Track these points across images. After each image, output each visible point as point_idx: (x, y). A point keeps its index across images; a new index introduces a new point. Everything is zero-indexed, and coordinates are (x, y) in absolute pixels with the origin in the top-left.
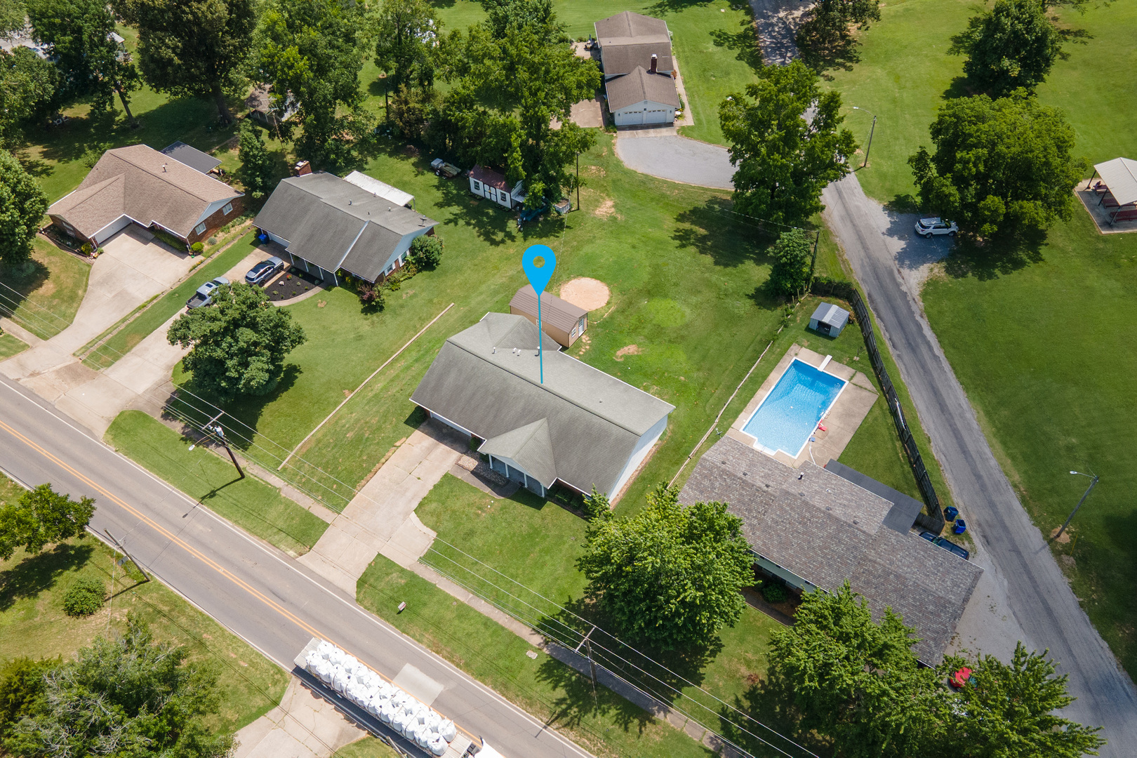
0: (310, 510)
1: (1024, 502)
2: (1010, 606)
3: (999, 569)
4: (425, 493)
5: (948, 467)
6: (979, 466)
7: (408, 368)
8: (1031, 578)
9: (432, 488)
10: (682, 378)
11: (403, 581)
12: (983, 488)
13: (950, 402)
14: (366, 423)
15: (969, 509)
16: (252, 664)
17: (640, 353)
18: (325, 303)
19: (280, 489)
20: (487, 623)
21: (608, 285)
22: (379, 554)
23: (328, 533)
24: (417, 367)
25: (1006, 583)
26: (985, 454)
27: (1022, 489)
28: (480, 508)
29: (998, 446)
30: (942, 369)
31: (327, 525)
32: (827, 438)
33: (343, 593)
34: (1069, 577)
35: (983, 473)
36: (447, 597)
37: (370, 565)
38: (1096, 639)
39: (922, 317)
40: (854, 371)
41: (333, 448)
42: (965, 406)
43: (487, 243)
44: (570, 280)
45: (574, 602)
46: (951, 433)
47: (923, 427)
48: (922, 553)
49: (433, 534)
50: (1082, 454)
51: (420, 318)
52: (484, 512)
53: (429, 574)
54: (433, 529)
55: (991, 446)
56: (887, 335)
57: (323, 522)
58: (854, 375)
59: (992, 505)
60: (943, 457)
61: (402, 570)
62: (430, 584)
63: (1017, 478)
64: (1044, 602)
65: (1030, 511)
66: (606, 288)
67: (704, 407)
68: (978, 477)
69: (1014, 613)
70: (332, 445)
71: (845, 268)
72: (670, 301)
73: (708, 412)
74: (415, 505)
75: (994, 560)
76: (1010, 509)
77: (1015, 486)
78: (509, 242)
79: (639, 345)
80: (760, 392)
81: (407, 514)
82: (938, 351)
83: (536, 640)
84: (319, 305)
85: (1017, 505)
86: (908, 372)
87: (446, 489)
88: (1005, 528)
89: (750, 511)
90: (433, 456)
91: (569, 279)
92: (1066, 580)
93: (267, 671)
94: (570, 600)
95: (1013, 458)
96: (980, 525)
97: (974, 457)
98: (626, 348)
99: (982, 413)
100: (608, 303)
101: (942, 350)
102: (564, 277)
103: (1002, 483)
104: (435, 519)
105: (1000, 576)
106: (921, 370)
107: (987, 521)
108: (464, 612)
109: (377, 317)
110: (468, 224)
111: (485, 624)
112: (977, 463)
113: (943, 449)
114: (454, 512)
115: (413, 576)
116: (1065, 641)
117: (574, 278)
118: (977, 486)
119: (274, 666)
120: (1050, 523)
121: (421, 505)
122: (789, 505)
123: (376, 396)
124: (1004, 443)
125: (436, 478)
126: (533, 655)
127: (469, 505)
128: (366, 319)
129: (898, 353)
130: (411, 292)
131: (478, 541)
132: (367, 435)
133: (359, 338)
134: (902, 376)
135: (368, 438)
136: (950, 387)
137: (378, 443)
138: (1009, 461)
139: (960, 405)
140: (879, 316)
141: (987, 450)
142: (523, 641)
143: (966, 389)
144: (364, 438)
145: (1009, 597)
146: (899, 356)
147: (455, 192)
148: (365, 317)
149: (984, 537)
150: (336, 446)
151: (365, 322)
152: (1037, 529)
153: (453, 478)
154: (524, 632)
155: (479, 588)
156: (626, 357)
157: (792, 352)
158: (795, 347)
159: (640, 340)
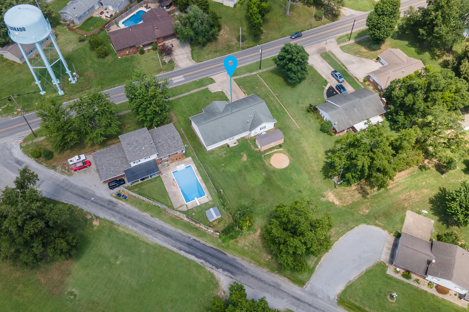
0: (239, 76)
1: (112, 223)
2: (92, 191)
3: (102, 197)
5: (139, 213)
6: (132, 221)
10: (223, 165)
12: (125, 216)
13: (160, 235)
15: (123, 206)
16: (205, 58)
17: (241, 160)
18: (319, 100)
19: (251, 73)
20: (182, 93)
21: (280, 170)
22: (216, 82)
23: (229, 77)
25: (98, 195)
26: (135, 227)
27: (116, 226)
29: (134, 235)
30: (175, 246)
32: (171, 184)
33: (212, 76)
34: (86, 212)
35: (129, 220)
36: (194, 89)
38: (68, 202)
39: (202, 263)
40: (189, 209)
42: (155, 239)
46: (149, 225)
47: (157, 219)
48: (116, 170)
49: (213, 92)
50: (112, 260)
54: (214, 93)
55: (136, 233)
56: (201, 242)
57: (233, 77)
58: (187, 208)
59: (118, 212)
60: (143, 214)
61: (208, 85)
63: (121, 229)
64: (86, 199)
65: (108, 221)
66: (279, 168)
67: (208, 165)
68: (129, 218)
69: (90, 190)
70: (257, 84)
71: (246, 259)
72: (261, 183)
73: (206, 164)
74: (224, 92)
75: (105, 198)
76: (114, 216)
77: (119, 225)
79: (245, 162)
80: (200, 178)
82: (182, 253)
85: (113, 219)
86: (181, 234)
87: (224, 99)
88: (110, 209)
91: (290, 160)
92: (85, 210)
95: (127, 235)
96: (116, 204)
97: (136, 223)
98: (246, 158)
99: (148, 242)
100: (271, 165)
101: (182, 255)
102: (292, 159)
103: (122, 223)
104: (217, 94)
105: (100, 196)
106: (179, 239)
107: (116, 207)
108: (188, 90)
109: (305, 110)
112: (134, 222)
113: (146, 217)
114: (216, 97)
115: (204, 86)
116: (74, 194)
117: (290, 162)
118: (127, 214)
119: (203, 61)
120: (101, 223)
124: (133, 237)
125: (229, 98)
129: (191, 239)
130: (312, 121)
131: (204, 99)
132: (255, 90)
133: (298, 103)
134: (181, 231)
136: (165, 242)
137: (250, 91)
138: (127, 232)
139: (157, 238)
140: (212, 248)
141: (135, 229)
142: (172, 97)
143: (161, 246)
145: (94, 192)
146: (190, 238)
149: (112, 202)
151: (304, 107)
152: (103, 217)
155: (192, 95)
156: (242, 156)
157: (209, 197)
158: (211, 199)
159: (247, 163)
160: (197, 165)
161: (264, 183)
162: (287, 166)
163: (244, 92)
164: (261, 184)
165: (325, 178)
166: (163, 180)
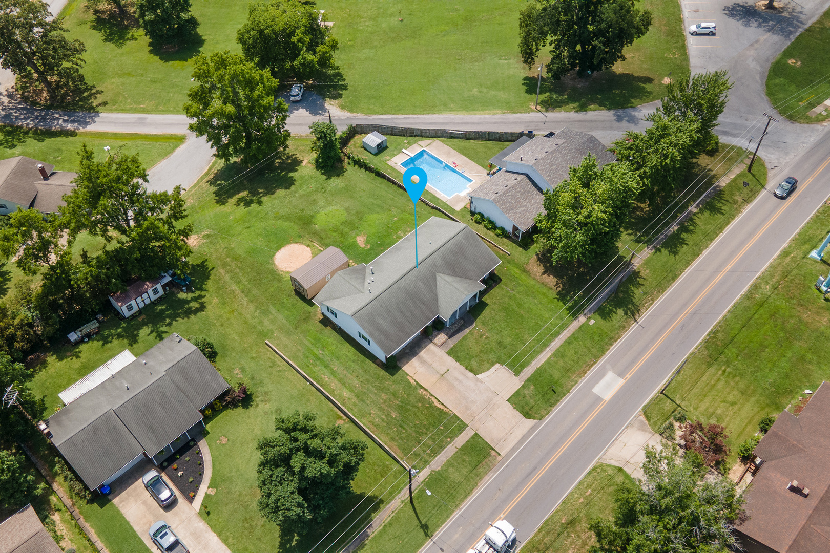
0: (459, 447)
1: (514, 113)
4: (462, 368)
7: (333, 373)
8: (561, 122)
9: (458, 363)
10: (395, 219)
11: (532, 387)
14: (385, 402)
16: (589, 486)
17: (366, 236)
18: (222, 438)
19: (432, 471)
20: (568, 342)
21: (289, 243)
22: (508, 400)
23: (482, 434)
24: (335, 366)
27: (506, 112)
28: (481, 336)
31: (476, 435)
32: (463, 166)
33: (533, 429)
34: (561, 111)
36: (547, 362)
37: (515, 408)
39: (370, 116)
40: (415, 144)
41: (404, 428)
43: (199, 314)
44: (274, 264)
45: (558, 297)
49: (498, 365)
51: (271, 367)
52: (484, 334)
53: (528, 372)
54: (493, 365)
55: (475, 114)
57: (473, 437)
58: (418, 145)
61: (523, 386)
62: (536, 371)
63: (499, 111)
65: (521, 113)
66: (291, 245)
70: (400, 429)
72: (318, 215)
74: (471, 375)
78: (203, 300)
79: (357, 235)
81: (478, 380)
83: (582, 319)
84: (224, 443)
85: (516, 115)
87: (461, 355)
89: (529, 192)
90: (430, 361)
91: (272, 264)
93: (595, 477)
94: (557, 298)
95: (485, 110)
97: (482, 121)
98: (359, 242)
99: (452, 112)
100: (308, 246)
101: (401, 115)
102: (270, 266)
103: (501, 116)
104: (485, 363)
107: (525, 127)
108: (559, 354)
109: (257, 397)
110: (170, 324)
111: (569, 343)
112: (487, 121)
114: (481, 351)
115: (529, 380)
116: (596, 121)
117: (273, 261)
118: (502, 125)
119: (589, 473)
120: (528, 109)
121: (471, 371)
122: (542, 166)
123: (357, 396)
125: (450, 361)
126: (592, 322)
127: (477, 343)
128: (257, 405)
130: (237, 371)
131: (507, 340)
132: (397, 402)
135: (401, 402)
137: (408, 395)
141: (478, 116)
142: (583, 325)
143: (433, 113)
144: (400, 404)
147: (119, 330)
148: (254, 406)
150: (401, 427)
151: (261, 406)
152: (532, 113)
153: (452, 349)
154: (575, 325)
156: (367, 242)
157: (393, 165)
158: (389, 163)
159: (353, 234)
160: (439, 201)
161: (313, 216)
162: (277, 254)
163: (421, 387)
164: (318, 212)
165: (204, 262)
166: (480, 168)
